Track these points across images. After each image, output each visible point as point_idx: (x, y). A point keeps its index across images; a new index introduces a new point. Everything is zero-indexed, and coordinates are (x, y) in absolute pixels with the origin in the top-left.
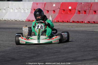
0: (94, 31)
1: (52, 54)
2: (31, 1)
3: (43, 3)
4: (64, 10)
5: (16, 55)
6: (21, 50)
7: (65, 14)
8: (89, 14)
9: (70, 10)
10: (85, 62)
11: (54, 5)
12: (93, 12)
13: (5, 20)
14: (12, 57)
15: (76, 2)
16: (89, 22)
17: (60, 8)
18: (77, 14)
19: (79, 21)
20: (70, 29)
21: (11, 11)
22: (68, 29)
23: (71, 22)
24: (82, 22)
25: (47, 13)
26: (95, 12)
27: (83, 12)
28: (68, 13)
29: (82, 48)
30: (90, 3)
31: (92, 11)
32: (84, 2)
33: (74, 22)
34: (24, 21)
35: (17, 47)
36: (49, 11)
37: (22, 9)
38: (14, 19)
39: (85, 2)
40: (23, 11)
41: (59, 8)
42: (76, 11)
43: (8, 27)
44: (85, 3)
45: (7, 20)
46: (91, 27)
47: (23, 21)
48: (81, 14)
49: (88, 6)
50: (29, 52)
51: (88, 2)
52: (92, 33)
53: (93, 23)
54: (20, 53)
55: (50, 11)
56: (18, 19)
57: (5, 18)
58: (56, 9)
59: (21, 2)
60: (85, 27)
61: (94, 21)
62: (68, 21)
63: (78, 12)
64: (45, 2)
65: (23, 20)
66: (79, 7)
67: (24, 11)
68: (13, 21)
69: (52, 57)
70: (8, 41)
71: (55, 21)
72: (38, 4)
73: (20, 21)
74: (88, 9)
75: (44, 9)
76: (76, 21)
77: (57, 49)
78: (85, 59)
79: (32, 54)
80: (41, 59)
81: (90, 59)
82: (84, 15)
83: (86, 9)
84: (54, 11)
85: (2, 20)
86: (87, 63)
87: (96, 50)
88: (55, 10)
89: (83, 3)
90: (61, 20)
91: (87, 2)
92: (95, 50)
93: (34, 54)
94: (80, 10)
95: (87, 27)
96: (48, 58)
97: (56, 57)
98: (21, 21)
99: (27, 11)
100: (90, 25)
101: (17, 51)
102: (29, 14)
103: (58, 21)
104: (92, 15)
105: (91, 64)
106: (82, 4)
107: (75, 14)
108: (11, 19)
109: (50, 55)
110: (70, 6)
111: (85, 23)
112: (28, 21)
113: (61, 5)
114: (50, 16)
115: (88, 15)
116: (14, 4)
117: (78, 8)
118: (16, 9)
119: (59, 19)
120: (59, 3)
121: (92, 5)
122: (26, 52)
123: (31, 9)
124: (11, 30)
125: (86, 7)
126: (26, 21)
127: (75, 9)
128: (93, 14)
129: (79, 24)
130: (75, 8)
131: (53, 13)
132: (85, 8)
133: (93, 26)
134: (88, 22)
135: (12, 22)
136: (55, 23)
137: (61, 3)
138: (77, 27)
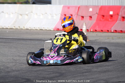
3: (76, 7)
4: (103, 16)
7: (104, 21)
9: (111, 16)
11: (91, 10)
17: (98, 13)
18: (120, 22)
19: (123, 30)
20: (110, 41)
21: (36, 16)
22: (108, 41)
23: (112, 31)
25: (82, 19)
28: (108, 20)
33: (116, 31)
34: (52, 29)
36: (84, 17)
38: (39, 28)
40: (50, 17)
41: (97, 14)
42: (120, 17)
43: (30, 38)
45: (29, 28)
56: (44, 28)
62: (108, 31)
63: (122, 19)
64: (79, 5)
65: (50, 29)
67: (52, 16)
71: (92, 30)
72: (70, 8)
73: (46, 30)
75: (77, 15)
76: (119, 31)
84: (91, 17)
85: (23, 28)
88: (92, 16)
90: (99, 29)
94: (124, 16)
98: (48, 30)
102: (58, 21)
103: (96, 30)
107: (118, 22)
108: (34, 28)
110: (111, 11)
112: (57, 30)
113: (100, 9)
114: (84, 24)
116: (39, 8)
117: (122, 13)
118: (41, 15)
119: (96, 28)
120: (97, 6)
126: (54, 30)
127: (118, 15)
129: (122, 34)
130: (118, 13)
131: (90, 19)
135: (35, 31)
136: (92, 32)
137: (100, 7)
138: (119, 38)
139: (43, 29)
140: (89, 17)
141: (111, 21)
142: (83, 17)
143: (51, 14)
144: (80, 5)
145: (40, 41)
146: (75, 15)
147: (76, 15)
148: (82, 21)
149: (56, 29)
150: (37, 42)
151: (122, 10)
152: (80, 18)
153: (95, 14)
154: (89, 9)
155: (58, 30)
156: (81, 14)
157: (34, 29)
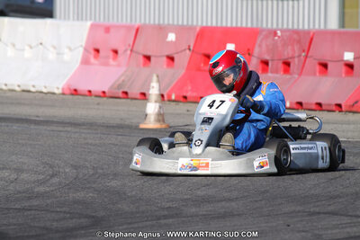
1: (148, 223)
2: (86, 19)
3: (128, 28)
4: (208, 56)
8: (300, 74)
11: (172, 37)
12: (318, 68)
15: (255, 26)
16: (300, 104)
17: (191, 48)
21: (10, 52)
25: (145, 65)
26: (324, 66)
27: (280, 65)
29: (263, 202)
30: (308, 32)
31: (312, 64)
34: (56, 91)
35: (20, 192)
36: (152, 59)
37: (52, 49)
38: (19, 86)
39: (290, 26)
40: (52, 56)
41: (189, 49)
44: (288, 30)
47: (54, 94)
48: (270, 74)
49: (299, 42)
50: (65, 212)
51: (301, 27)
53: (314, 107)
54: (29, 213)
55: (155, 56)
56: (34, 86)
58: (177, 53)
59: (48, 21)
61: (319, 101)
63: (260, 66)
64: (137, 23)
65: (51, 90)
66: (264, 46)
67: (58, 54)
68: (14, 94)
71: (173, 97)
72: (112, 30)
73: (41, 92)
74: (296, 55)
75: (131, 51)
77: (168, 205)
79: (74, 220)
82: (280, 76)
83: (290, 56)
84: (171, 59)
87: (317, 210)
88: (176, 56)
89: (281, 31)
90: (195, 94)
91: (295, 27)
92: (312, 210)
93: (82, 220)
94: (267, 57)
98: (46, 93)
99: (67, 56)
101: (17, 206)
102: (75, 68)
103: (185, 97)
104: (311, 78)
106: (275, 34)
108: (6, 85)
110: (231, 43)
112: (72, 94)
113: (198, 35)
114: (155, 78)
115: (296, 76)
116: (21, 29)
117: (260, 51)
118: (27, 48)
119: (187, 91)
120: (190, 28)
121: (312, 39)
122: (53, 212)
123: (86, 49)
124: (3, 124)
125: (290, 47)
126: (63, 94)
127: (249, 54)
128: (315, 74)
130: (249, 50)
131: (168, 65)
132: (287, 53)
134: (295, 106)
135: (9, 94)
136: (172, 103)
137: (198, 29)
139: (33, 89)
140: (165, 59)
142: (148, 58)
143: (55, 48)
144: (143, 21)
145: (26, 125)
146: (126, 50)
147: (129, 52)
148: (146, 71)
149: (70, 89)
150: (15, 127)
151: (261, 42)
152: (141, 59)
153: (185, 50)
154: (167, 36)
155: (75, 92)
156: (142, 48)
157: (4, 88)
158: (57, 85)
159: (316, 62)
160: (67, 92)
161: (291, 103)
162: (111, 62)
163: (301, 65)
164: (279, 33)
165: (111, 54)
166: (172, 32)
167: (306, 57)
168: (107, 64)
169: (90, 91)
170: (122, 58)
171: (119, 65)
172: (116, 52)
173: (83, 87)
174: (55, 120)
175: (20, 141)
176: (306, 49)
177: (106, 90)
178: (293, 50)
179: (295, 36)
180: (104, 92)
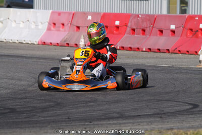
0: (159, 67)
1: (82, 105)
2: (49, 9)
3: (69, 13)
5: (19, 104)
6: (28, 95)
8: (150, 35)
9: (117, 27)
10: (140, 121)
11: (90, 18)
12: (158, 32)
13: (2, 40)
14: (11, 107)
15: (128, 12)
16: (150, 49)
18: (128, 35)
19: (132, 47)
21: (14, 25)
23: (118, 48)
24: (138, 49)
25: (77, 31)
26: (161, 31)
27: (141, 31)
28: (113, 33)
29: (135, 95)
30: (153, 16)
31: (155, 31)
32: (142, 13)
33: (123, 48)
34: (35, 43)
35: (21, 90)
36: (81, 28)
37: (33, 23)
38: (18, 41)
39: (144, 13)
40: (33, 26)
42: (129, 29)
43: (6, 54)
44: (145, 15)
45: (5, 41)
46: (153, 58)
47: (34, 44)
48: (136, 35)
49: (149, 20)
50: (42, 100)
51: (149, 13)
52: (155, 68)
53: (156, 51)
54: (26, 100)
57: (2, 38)
59: (31, 10)
60: (143, 58)
61: (159, 48)
63: (131, 32)
64: (73, 11)
66: (133, 22)
67: (36, 25)
68: (15, 44)
69: (82, 109)
70: (6, 79)
72: (62, 15)
73: (28, 43)
74: (148, 26)
75: (71, 24)
76: (127, 48)
77: (91, 96)
78: (139, 115)
80: (61, 112)
81: (149, 115)
82: (141, 36)
83: (145, 27)
86: (143, 122)
87: (161, 99)
89: (141, 15)
91: (147, 13)
92: (158, 99)
93: (51, 103)
94: (134, 27)
95: (147, 58)
96: (74, 110)
97: (88, 109)
98: (30, 44)
99: (40, 27)
100: (151, 54)
102: (43, 34)
104: (155, 37)
105: (150, 123)
106: (138, 16)
107: (125, 35)
109: (79, 105)
110: (117, 20)
111: (143, 51)
112: (43, 44)
113: (102, 17)
114: (82, 37)
115: (148, 36)
116: (19, 13)
117: (131, 24)
118: (21, 23)
120: (99, 14)
121: (155, 19)
122: (36, 99)
123: (49, 23)
124: (11, 58)
125: (145, 23)
126: (38, 44)
127: (126, 26)
128: (157, 36)
129: (132, 52)
130: (126, 24)
132: (144, 25)
133: (157, 57)
134: (147, 50)
135: (13, 44)
137: (102, 14)
138: (128, 57)
139: (24, 42)
140: (86, 28)
141: (116, 34)
142: (78, 28)
143: (34, 22)
147: (69, 25)
148: (77, 34)
149: (42, 42)
150: (17, 60)
151: (132, 20)
152: (75, 28)
154: (87, 17)
156: (75, 23)
157: (11, 41)
158: (35, 40)
159: (157, 30)
160: (40, 43)
161: (145, 49)
162: (61, 29)
163: (150, 31)
164: (140, 16)
165: (61, 25)
166: (90, 15)
167: (153, 27)
168: (59, 30)
169: (51, 43)
170: (66, 27)
171: (65, 31)
172: (63, 25)
173: (48, 41)
174: (35, 56)
175: (20, 67)
176: (153, 23)
177: (59, 43)
178: (147, 24)
179: (148, 18)
180: (58, 44)
